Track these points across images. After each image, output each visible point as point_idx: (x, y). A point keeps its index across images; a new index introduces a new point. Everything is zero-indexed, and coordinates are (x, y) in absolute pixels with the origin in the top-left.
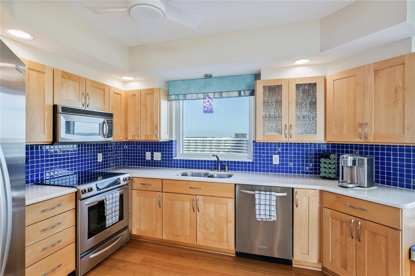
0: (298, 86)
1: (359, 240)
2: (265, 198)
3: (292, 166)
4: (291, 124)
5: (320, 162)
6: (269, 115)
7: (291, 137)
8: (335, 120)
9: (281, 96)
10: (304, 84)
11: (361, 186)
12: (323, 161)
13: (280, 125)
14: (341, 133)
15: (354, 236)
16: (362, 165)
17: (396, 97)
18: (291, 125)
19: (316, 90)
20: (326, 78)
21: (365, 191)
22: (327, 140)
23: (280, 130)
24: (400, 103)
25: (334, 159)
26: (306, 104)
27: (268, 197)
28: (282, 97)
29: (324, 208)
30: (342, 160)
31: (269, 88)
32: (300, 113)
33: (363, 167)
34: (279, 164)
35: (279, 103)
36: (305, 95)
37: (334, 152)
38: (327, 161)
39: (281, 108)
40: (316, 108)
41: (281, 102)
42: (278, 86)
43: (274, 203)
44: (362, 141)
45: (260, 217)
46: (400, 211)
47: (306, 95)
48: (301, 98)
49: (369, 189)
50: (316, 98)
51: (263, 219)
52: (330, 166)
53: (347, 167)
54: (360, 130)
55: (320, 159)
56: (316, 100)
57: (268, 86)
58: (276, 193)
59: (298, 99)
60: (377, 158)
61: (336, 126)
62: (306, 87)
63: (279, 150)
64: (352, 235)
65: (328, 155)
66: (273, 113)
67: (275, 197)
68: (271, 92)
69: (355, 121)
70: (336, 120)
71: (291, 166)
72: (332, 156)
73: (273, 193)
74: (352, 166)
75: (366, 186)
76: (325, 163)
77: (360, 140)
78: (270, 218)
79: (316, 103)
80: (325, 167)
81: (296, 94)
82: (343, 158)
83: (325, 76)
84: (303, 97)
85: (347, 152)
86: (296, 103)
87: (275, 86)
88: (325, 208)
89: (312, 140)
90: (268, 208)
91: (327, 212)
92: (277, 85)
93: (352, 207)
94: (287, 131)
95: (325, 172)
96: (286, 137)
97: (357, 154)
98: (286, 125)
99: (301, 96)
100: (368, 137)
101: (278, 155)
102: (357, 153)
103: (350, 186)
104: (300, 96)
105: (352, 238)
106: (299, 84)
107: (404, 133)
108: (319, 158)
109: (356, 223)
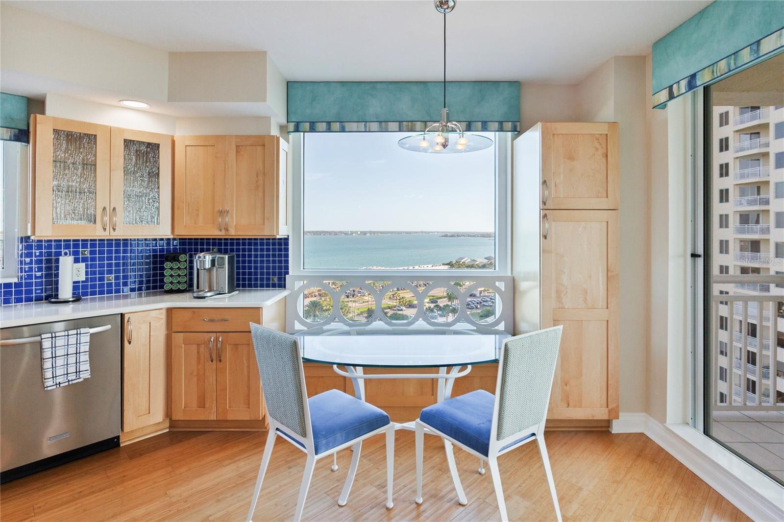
0: (128, 143)
1: (220, 361)
2: (65, 343)
3: (113, 281)
4: (115, 206)
5: (163, 269)
6: (68, 187)
7: (114, 229)
8: (187, 204)
9: (95, 155)
10: (139, 142)
11: (221, 292)
12: (168, 266)
13: (91, 206)
14: (195, 224)
15: (214, 357)
16: (222, 265)
17: (257, 181)
18: (114, 209)
19: (159, 156)
20: (174, 139)
21: (225, 298)
22: (176, 233)
23: (91, 215)
24: (261, 189)
25: (184, 261)
26: (141, 174)
27: (72, 340)
28: (96, 157)
29: (173, 334)
30: (198, 261)
31: (68, 135)
32: (130, 189)
33: (223, 268)
34: (85, 280)
35: (90, 166)
36: (141, 161)
37: (184, 251)
38: (175, 265)
39: (95, 176)
40: (158, 183)
41: (95, 165)
42: (88, 136)
43: (85, 348)
44: (222, 234)
45: (55, 382)
46: (260, 310)
47: (143, 161)
48: (133, 163)
49: (230, 294)
50: (158, 168)
51: (60, 383)
52: (180, 272)
53: (205, 269)
54: (220, 220)
55: (164, 264)
56: (159, 171)
57: (64, 131)
58: (90, 328)
59: (129, 165)
60: (238, 256)
61: (189, 212)
62: (143, 148)
63: (86, 253)
64: (211, 357)
65: (175, 256)
66: (77, 185)
67: (89, 337)
68: (71, 143)
69: (213, 207)
70: (189, 205)
71: (110, 280)
72: (183, 257)
73: (83, 330)
74: (210, 268)
75: (227, 292)
76: (171, 269)
77: (219, 233)
78: (78, 377)
79: (158, 176)
80: (171, 276)
81: (125, 156)
82: (200, 257)
83: (173, 136)
84: (136, 163)
85: (202, 251)
86: (124, 171)
87: (81, 133)
88: (175, 334)
89: (152, 234)
90: (72, 359)
91: (178, 338)
92: (85, 134)
93: (212, 321)
94: (107, 219)
95: (171, 283)
96: (105, 229)
97: (215, 252)
98: (104, 209)
99: (134, 160)
100: (230, 229)
101: (84, 264)
102: (215, 250)
103: (209, 294)
104: (132, 160)
105: (212, 361)
106: (131, 141)
107: (264, 224)
108: (162, 263)
109: (217, 339)
